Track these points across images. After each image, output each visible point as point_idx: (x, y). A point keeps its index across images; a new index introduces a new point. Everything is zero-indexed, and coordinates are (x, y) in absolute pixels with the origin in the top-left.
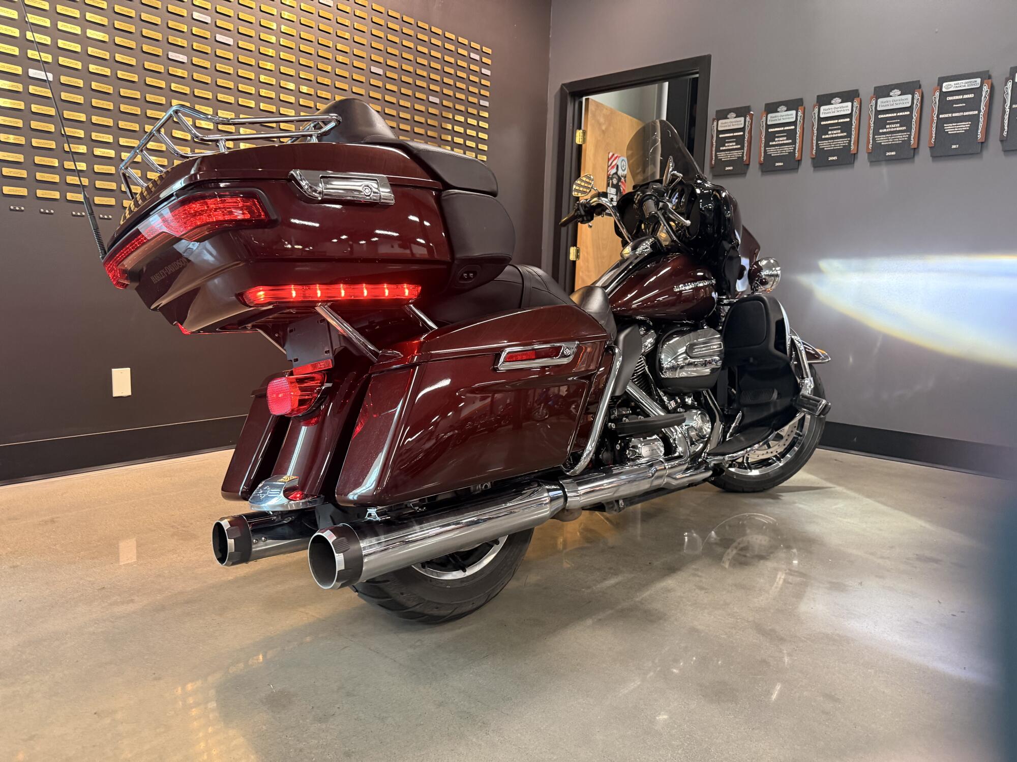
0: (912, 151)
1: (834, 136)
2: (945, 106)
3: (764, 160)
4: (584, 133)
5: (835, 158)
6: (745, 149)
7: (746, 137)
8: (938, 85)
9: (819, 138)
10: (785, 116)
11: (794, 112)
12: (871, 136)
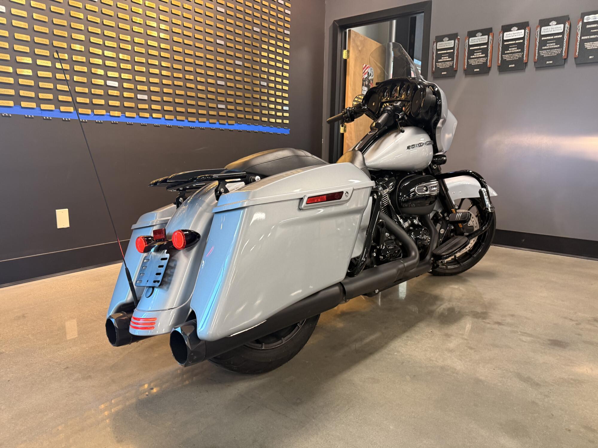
0: (563, 61)
1: (513, 51)
2: (585, 31)
3: (467, 67)
4: (348, 52)
5: (513, 66)
6: (455, 60)
7: (455, 53)
8: (581, 18)
9: (503, 53)
10: (480, 39)
11: (487, 37)
12: (537, 51)
